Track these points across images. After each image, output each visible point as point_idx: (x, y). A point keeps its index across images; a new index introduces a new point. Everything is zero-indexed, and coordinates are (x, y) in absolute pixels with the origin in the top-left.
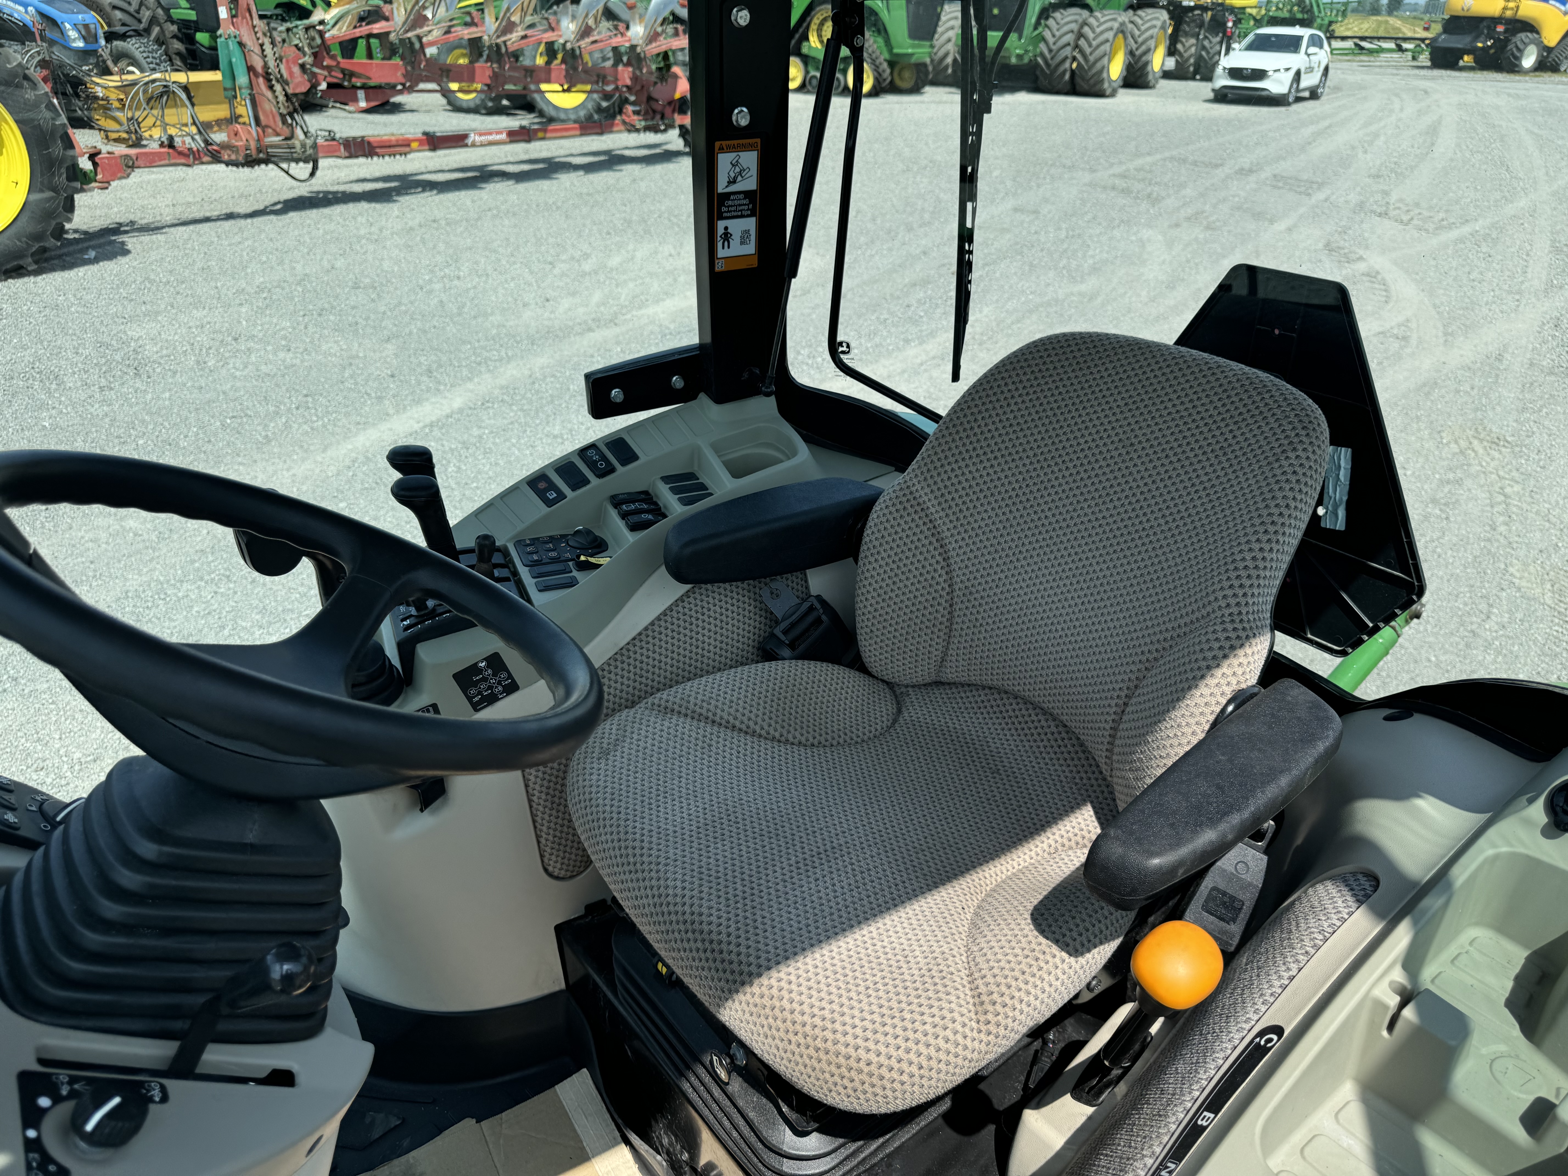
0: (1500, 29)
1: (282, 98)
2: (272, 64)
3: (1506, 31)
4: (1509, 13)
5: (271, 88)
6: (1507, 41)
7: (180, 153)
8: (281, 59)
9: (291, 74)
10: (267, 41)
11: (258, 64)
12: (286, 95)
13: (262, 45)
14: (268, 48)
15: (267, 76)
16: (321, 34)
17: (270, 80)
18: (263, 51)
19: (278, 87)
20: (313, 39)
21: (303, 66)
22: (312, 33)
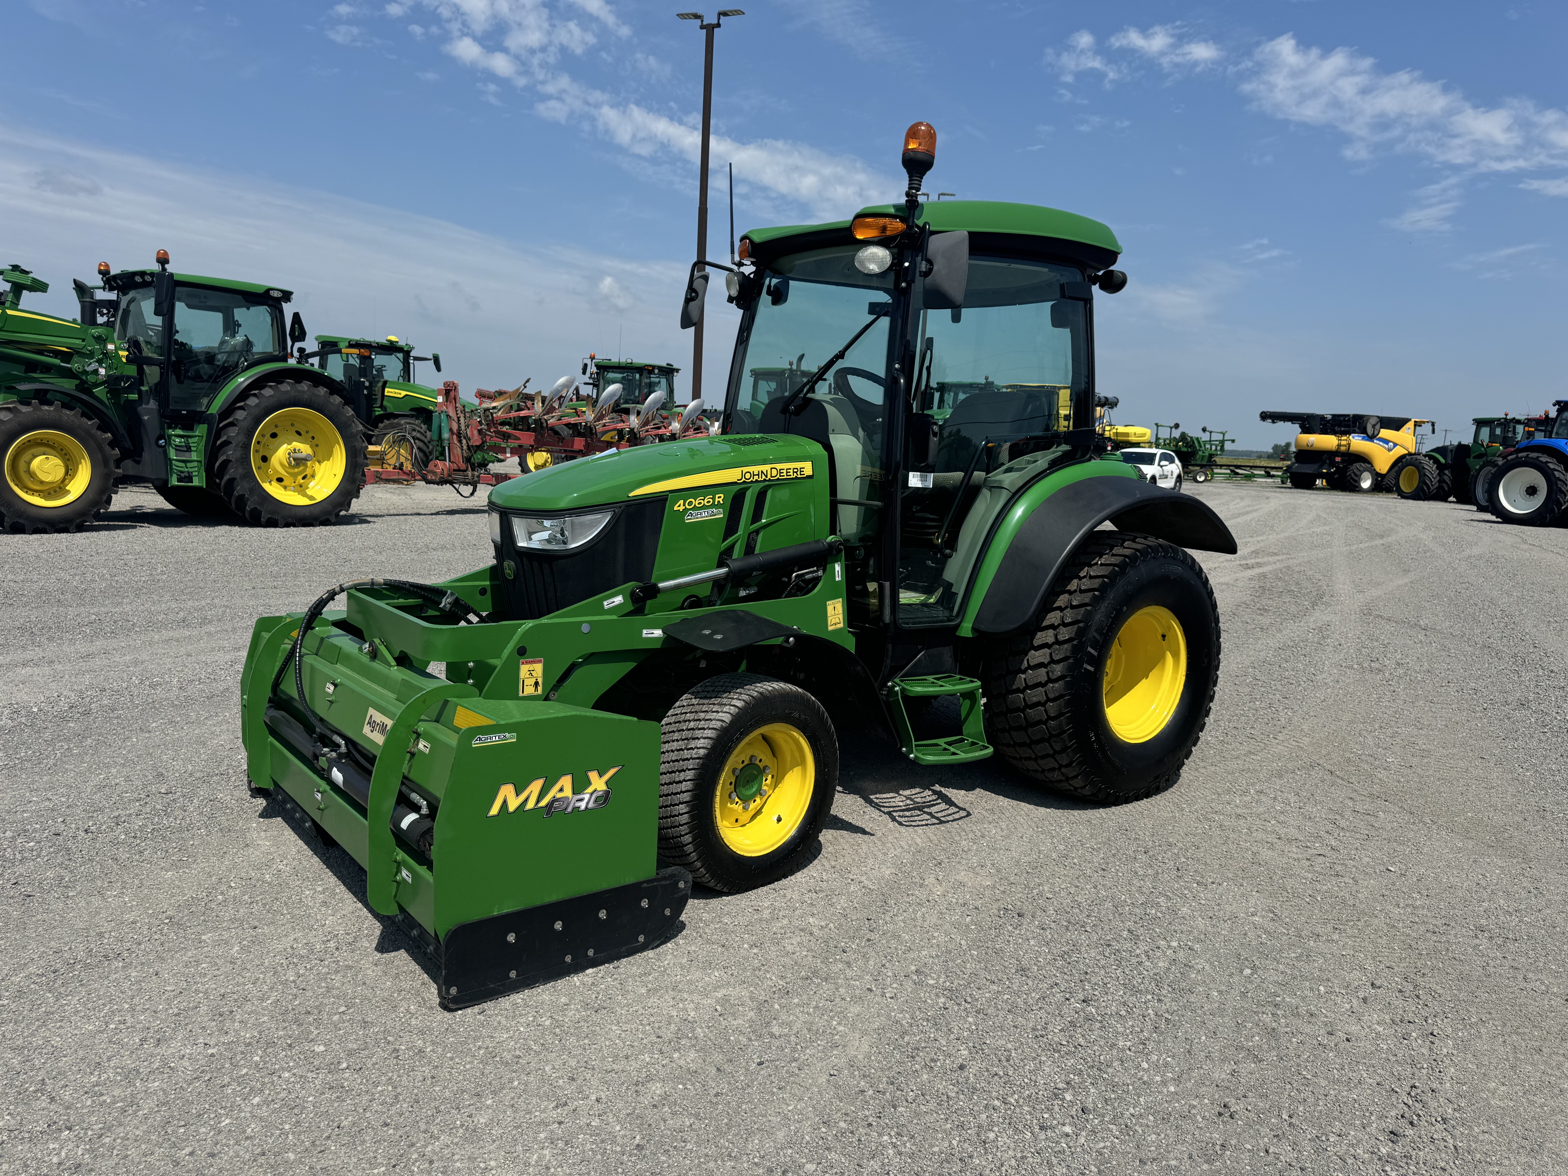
0: (1338, 459)
1: (465, 447)
2: (463, 428)
3: (1343, 461)
4: (1343, 449)
5: (460, 442)
6: (1346, 469)
7: (405, 473)
8: (468, 426)
9: (472, 434)
10: (462, 416)
11: (455, 427)
12: (468, 446)
13: (458, 418)
14: (462, 420)
15: (459, 435)
16: (492, 414)
17: (460, 437)
18: (459, 420)
19: (464, 441)
20: (488, 416)
21: (480, 431)
22: (487, 413)
